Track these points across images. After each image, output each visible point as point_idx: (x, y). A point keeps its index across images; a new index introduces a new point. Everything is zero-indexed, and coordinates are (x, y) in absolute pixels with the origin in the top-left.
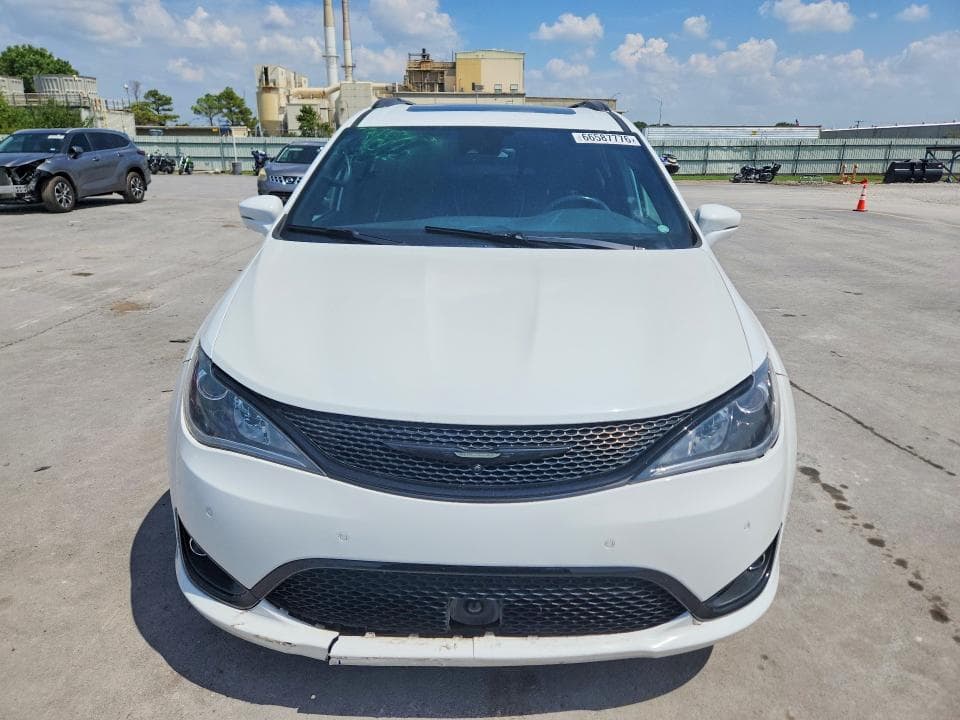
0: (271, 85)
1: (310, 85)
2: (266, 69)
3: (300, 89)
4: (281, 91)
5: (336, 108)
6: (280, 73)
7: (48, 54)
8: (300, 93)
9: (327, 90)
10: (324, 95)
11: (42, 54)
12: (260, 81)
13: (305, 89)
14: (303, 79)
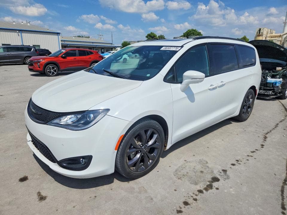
0: (261, 34)
1: (276, 33)
2: (260, 29)
3: (272, 35)
4: (264, 36)
5: (284, 40)
6: (265, 30)
7: (196, 31)
8: (271, 36)
9: (281, 34)
10: (280, 36)
11: (195, 31)
12: (257, 33)
13: (274, 34)
14: (274, 31)
